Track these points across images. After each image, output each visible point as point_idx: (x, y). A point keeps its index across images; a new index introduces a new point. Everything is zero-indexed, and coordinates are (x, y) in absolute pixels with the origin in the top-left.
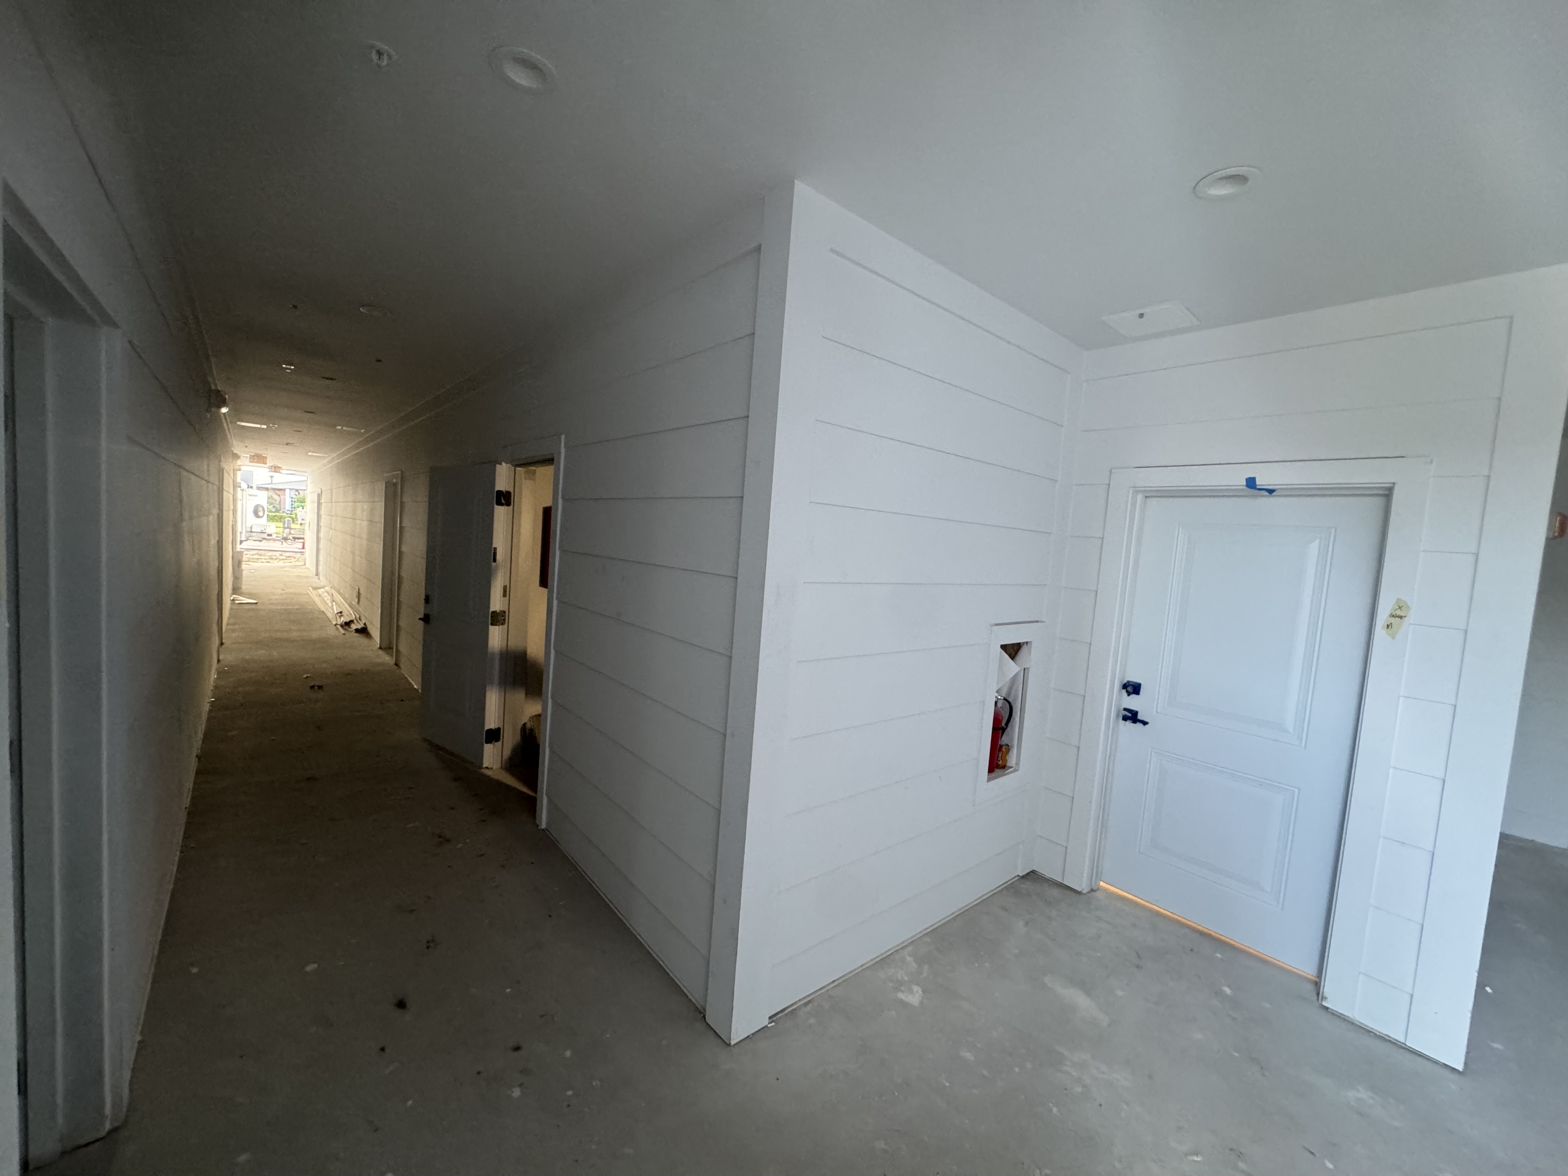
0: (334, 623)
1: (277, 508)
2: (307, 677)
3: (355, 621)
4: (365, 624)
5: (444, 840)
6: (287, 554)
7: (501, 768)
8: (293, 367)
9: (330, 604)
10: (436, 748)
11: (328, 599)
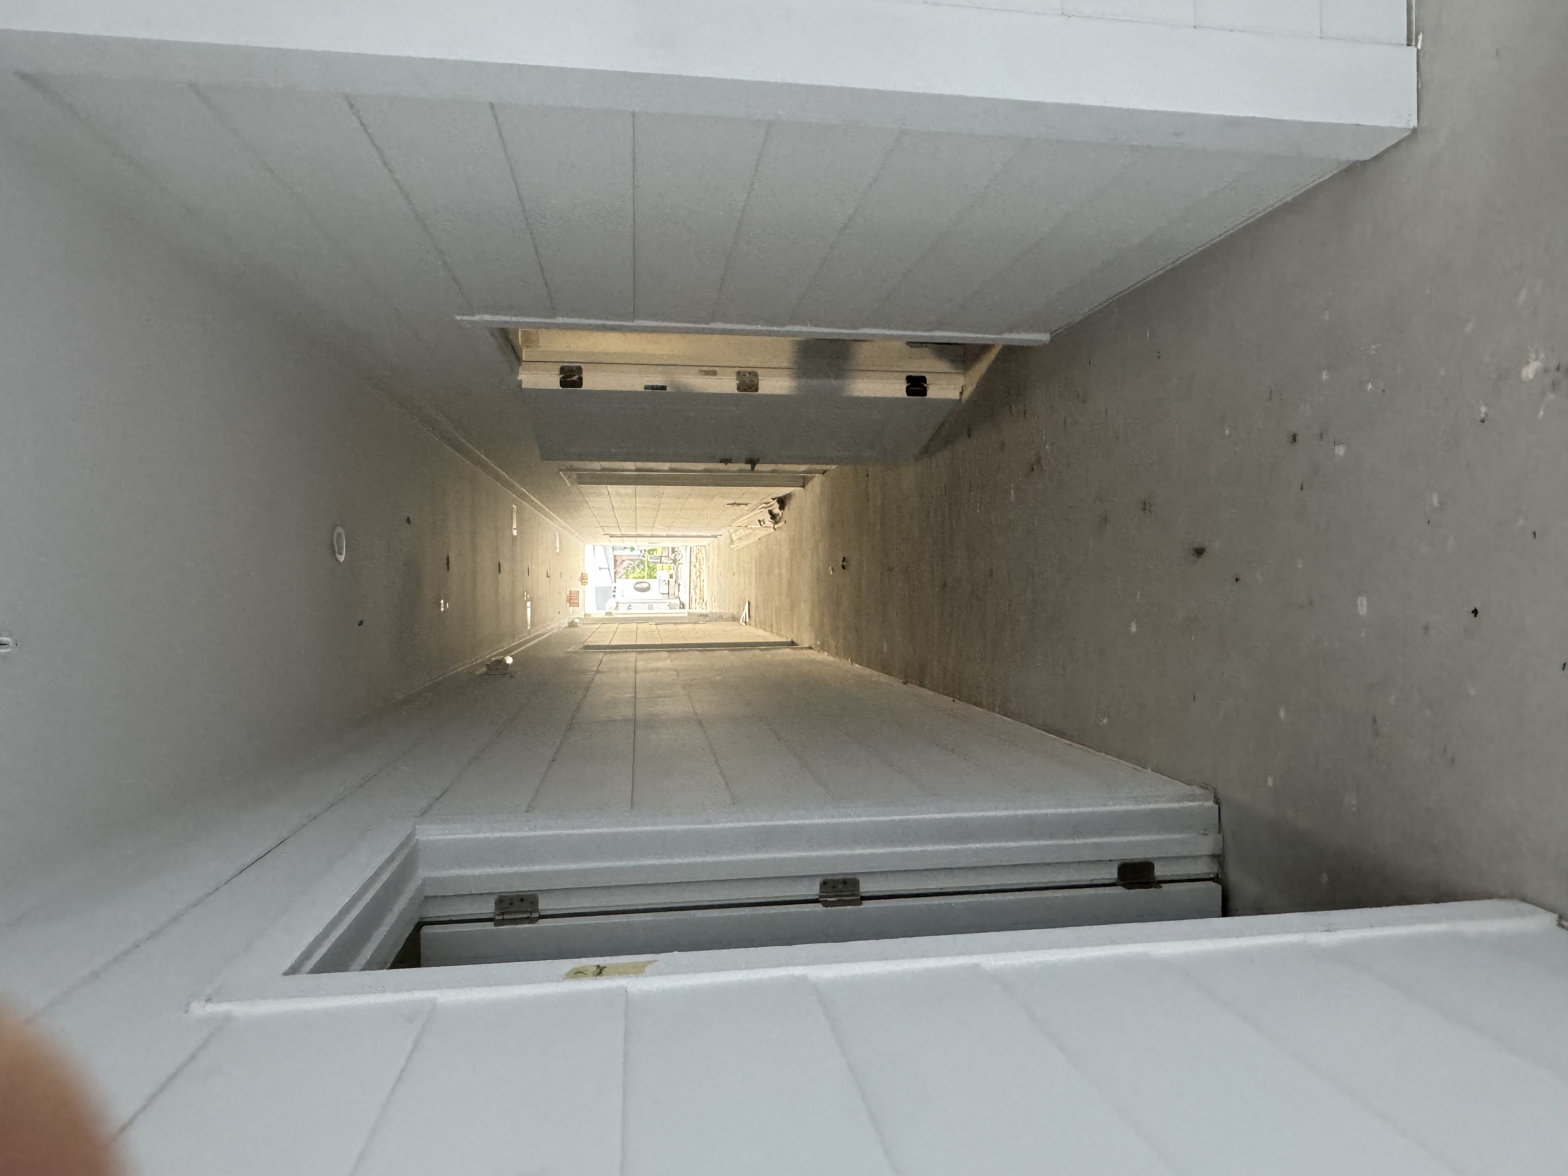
0: (773, 530)
1: (638, 562)
2: (833, 570)
3: (771, 508)
4: (774, 499)
5: (1035, 466)
6: (693, 560)
7: (964, 374)
8: (442, 602)
9: (750, 531)
10: (927, 451)
11: (742, 532)
